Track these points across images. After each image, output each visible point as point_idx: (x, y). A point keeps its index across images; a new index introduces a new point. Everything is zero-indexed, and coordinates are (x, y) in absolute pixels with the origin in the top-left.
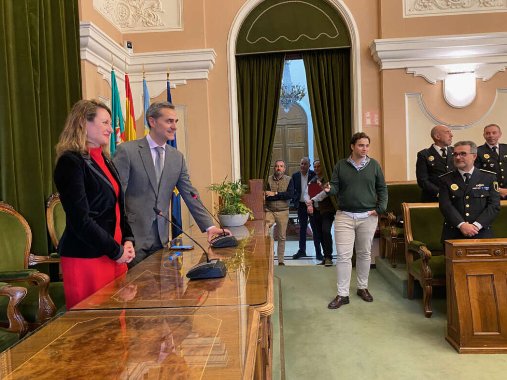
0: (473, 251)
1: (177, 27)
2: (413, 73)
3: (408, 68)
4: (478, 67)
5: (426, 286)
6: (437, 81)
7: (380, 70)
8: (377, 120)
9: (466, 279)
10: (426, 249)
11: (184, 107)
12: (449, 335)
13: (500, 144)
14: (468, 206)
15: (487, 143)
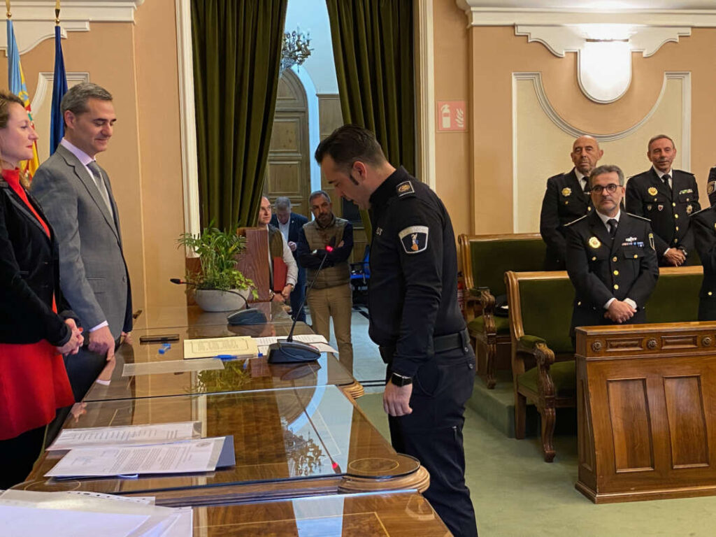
0: (617, 343)
2: (527, 36)
3: (517, 26)
4: (635, 33)
5: (546, 410)
6: (566, 53)
7: (469, 26)
8: (462, 119)
9: (605, 387)
10: (546, 347)
11: (84, 77)
12: (580, 479)
13: (674, 172)
14: (616, 273)
15: (655, 168)
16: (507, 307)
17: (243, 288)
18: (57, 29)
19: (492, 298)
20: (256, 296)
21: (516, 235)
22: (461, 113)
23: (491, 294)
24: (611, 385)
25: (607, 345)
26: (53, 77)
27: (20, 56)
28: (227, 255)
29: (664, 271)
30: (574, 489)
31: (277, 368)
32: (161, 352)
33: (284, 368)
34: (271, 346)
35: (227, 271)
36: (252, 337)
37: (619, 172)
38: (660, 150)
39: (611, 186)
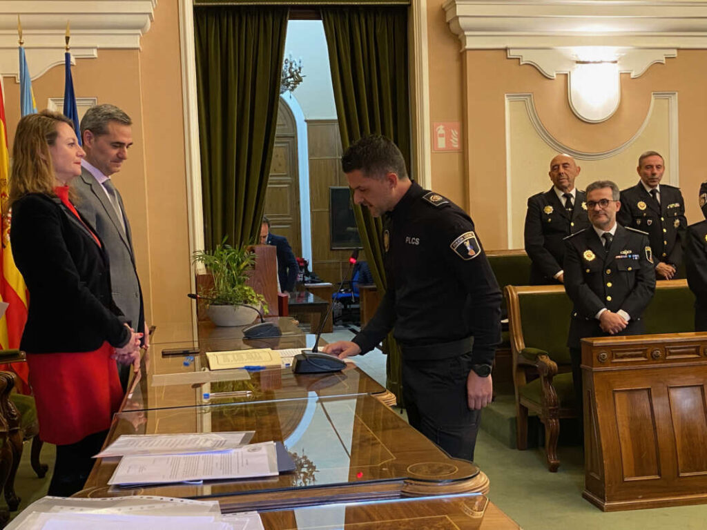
0: (622, 354)
2: (519, 59)
3: (509, 49)
4: (623, 54)
5: (550, 421)
6: (557, 74)
7: (461, 51)
8: (457, 139)
9: (612, 397)
10: (549, 359)
11: (91, 102)
12: (587, 488)
14: (609, 285)
15: (643, 183)
16: (506, 321)
17: (255, 303)
18: (67, 56)
20: (267, 311)
21: (511, 250)
22: (455, 133)
24: (617, 395)
25: (612, 355)
26: (63, 102)
27: (32, 81)
28: (238, 271)
29: (660, 284)
30: (581, 497)
31: (303, 378)
32: (186, 364)
33: (312, 378)
34: (296, 357)
35: (240, 286)
36: (273, 349)
37: (613, 187)
38: (652, 166)
39: (603, 201)
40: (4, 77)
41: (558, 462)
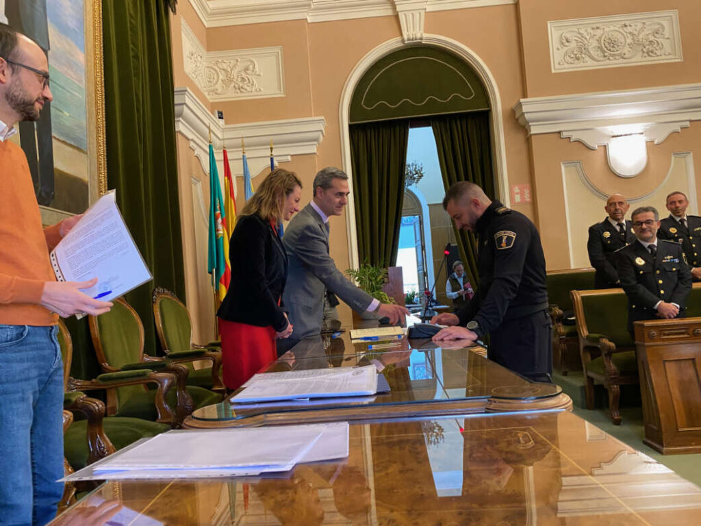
0: (666, 332)
1: (279, 92)
2: (570, 138)
3: (562, 132)
4: (648, 128)
5: (611, 387)
6: (599, 146)
7: (528, 136)
8: (528, 195)
9: (663, 366)
10: (608, 340)
12: (647, 436)
13: (687, 217)
14: (661, 282)
15: (672, 215)
16: (573, 318)
18: (272, 161)
19: (561, 312)
22: (527, 191)
23: (560, 309)
24: (667, 364)
25: (660, 334)
28: (376, 282)
30: (642, 443)
37: (654, 211)
38: (675, 202)
39: (648, 222)
40: (237, 177)
41: (620, 417)
